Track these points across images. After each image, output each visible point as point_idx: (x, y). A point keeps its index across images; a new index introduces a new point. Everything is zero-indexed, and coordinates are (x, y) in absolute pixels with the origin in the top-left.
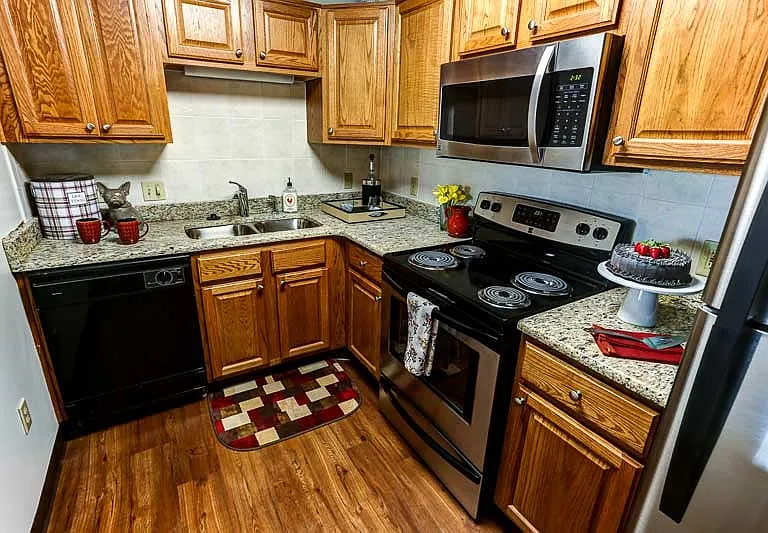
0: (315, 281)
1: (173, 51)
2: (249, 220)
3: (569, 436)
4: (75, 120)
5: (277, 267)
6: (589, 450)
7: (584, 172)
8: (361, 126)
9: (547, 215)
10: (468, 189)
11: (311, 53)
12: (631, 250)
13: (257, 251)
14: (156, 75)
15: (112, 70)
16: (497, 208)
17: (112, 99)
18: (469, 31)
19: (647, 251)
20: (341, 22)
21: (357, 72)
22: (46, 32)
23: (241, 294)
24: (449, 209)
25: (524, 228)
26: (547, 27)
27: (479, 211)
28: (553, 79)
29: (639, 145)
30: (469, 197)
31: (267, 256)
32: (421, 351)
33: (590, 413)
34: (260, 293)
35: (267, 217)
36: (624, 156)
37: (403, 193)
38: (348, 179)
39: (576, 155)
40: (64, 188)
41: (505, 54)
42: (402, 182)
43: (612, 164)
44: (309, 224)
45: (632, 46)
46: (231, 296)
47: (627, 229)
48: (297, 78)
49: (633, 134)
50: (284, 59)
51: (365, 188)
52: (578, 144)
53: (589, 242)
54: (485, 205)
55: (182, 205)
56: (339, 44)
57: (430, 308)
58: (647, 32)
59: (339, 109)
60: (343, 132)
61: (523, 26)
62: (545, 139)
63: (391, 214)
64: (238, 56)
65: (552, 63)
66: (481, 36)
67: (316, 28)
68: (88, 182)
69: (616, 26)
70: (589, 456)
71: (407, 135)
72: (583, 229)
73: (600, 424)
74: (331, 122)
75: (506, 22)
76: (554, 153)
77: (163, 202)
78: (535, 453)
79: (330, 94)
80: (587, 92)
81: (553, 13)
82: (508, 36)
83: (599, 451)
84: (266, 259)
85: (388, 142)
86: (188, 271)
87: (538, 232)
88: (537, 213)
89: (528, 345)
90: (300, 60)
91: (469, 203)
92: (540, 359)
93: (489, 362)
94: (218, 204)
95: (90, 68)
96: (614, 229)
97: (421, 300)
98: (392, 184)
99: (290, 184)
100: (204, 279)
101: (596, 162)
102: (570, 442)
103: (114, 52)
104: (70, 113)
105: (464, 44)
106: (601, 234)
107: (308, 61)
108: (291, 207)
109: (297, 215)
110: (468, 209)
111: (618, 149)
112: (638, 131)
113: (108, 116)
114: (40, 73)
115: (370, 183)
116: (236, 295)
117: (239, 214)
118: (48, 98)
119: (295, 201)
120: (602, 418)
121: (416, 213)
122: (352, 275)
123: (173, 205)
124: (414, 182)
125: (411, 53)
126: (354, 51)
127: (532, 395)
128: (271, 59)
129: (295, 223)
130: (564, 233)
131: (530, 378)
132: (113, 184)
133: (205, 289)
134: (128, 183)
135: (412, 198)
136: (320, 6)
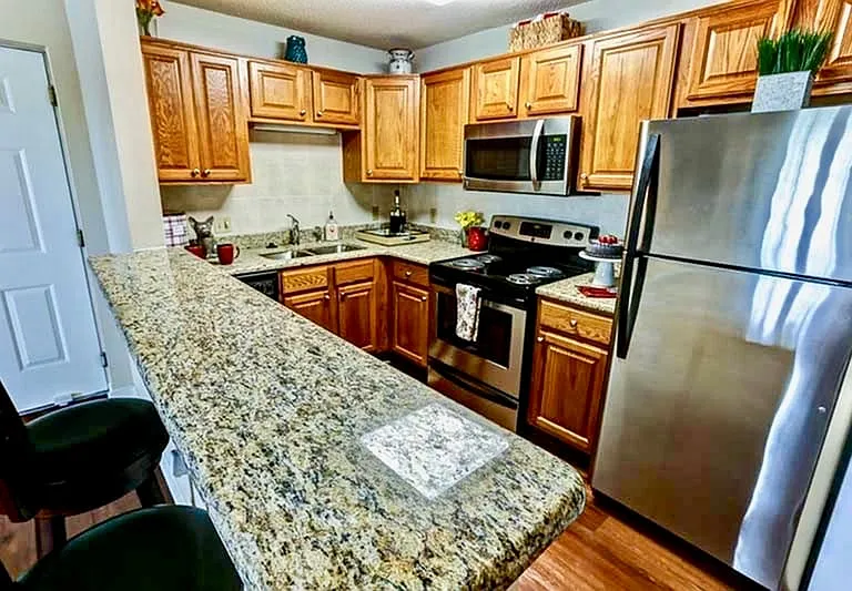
0: (366, 293)
1: (255, 112)
2: (301, 247)
3: (572, 352)
4: (184, 167)
5: (339, 282)
6: (584, 356)
7: (566, 196)
8: (395, 168)
9: (544, 228)
10: (482, 214)
11: (354, 110)
12: (597, 241)
13: (325, 268)
14: (242, 131)
15: (213, 128)
16: (507, 226)
17: (211, 151)
18: (483, 103)
19: (605, 240)
20: (377, 88)
21: (390, 126)
22: (170, 102)
23: (313, 304)
24: (469, 231)
25: (528, 239)
26: (537, 107)
27: (495, 230)
28: (543, 139)
29: (595, 179)
30: (483, 221)
31: (331, 272)
32: (470, 323)
33: (582, 333)
34: (326, 303)
35: (315, 245)
36: (587, 186)
37: (423, 222)
38: (375, 212)
39: (561, 186)
40: (170, 222)
41: (510, 122)
42: (422, 212)
43: (582, 190)
44: (349, 248)
45: (586, 122)
46: (305, 305)
47: (595, 233)
48: (338, 130)
49: (592, 173)
50: (334, 116)
51: (393, 218)
52: (562, 179)
53: (572, 243)
54: (498, 225)
55: (246, 236)
56: (376, 104)
57: (475, 291)
58: (593, 116)
59: (376, 155)
60: (380, 173)
61: (522, 106)
62: (541, 176)
63: (419, 238)
64: (302, 115)
65: (542, 131)
66: (493, 108)
67: (357, 92)
68: (184, 217)
69: (577, 111)
70: (584, 359)
71: (435, 174)
72: (568, 235)
73: (589, 337)
74: (369, 164)
75: (510, 100)
76: (548, 185)
77: (230, 234)
78: (553, 366)
79: (368, 142)
80: (564, 147)
81: (540, 99)
82: (511, 110)
83: (588, 353)
84: (332, 275)
85: (416, 181)
86: (276, 284)
87: (538, 240)
88: (537, 227)
89: (543, 302)
90: (346, 116)
91: (483, 225)
92: (551, 309)
93: (519, 317)
94: (274, 235)
95: (198, 128)
96: (587, 233)
97: (468, 287)
98: (413, 216)
99: (331, 217)
100: (286, 291)
101: (573, 191)
102: (573, 356)
103: (215, 115)
104: (181, 161)
105: (480, 111)
106: (579, 236)
107: (352, 118)
108: (332, 237)
109: (339, 243)
110: (484, 229)
111: (584, 182)
112: (595, 170)
113: (207, 163)
114: (164, 132)
115: (397, 214)
116: (309, 305)
117: (291, 243)
118: (167, 151)
119: (336, 231)
120: (588, 333)
121: (437, 237)
122: (397, 286)
123: (239, 237)
124: (433, 212)
125: (436, 115)
126: (388, 111)
127: (548, 334)
128: (325, 116)
129: (339, 248)
130: (556, 239)
131: (546, 323)
132: (201, 217)
133: (287, 299)
134: (212, 218)
135: (432, 226)
136: (359, 75)
